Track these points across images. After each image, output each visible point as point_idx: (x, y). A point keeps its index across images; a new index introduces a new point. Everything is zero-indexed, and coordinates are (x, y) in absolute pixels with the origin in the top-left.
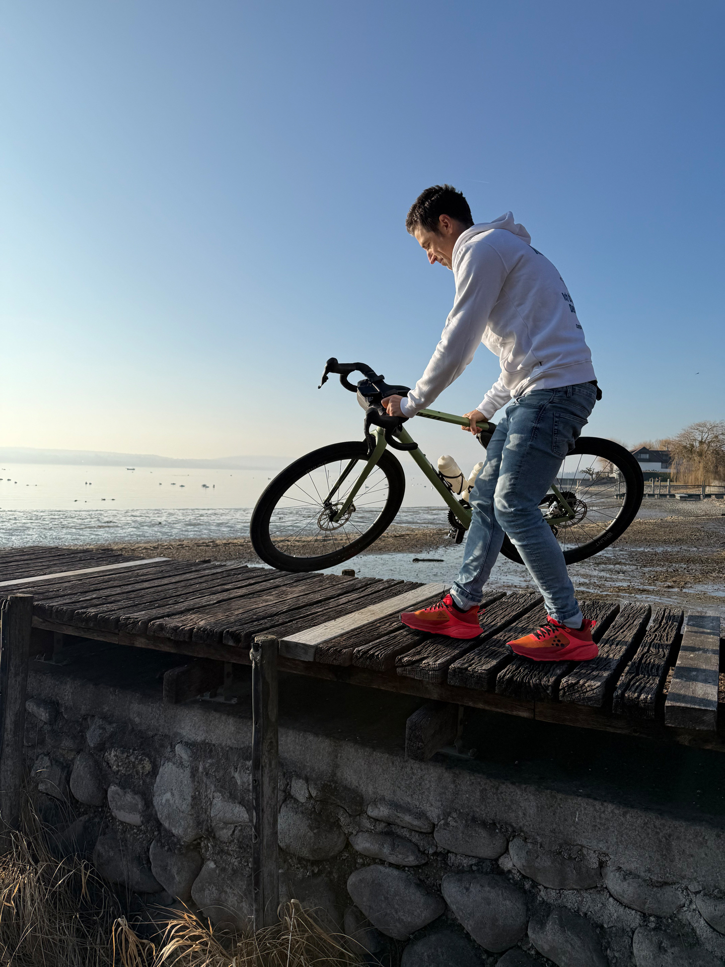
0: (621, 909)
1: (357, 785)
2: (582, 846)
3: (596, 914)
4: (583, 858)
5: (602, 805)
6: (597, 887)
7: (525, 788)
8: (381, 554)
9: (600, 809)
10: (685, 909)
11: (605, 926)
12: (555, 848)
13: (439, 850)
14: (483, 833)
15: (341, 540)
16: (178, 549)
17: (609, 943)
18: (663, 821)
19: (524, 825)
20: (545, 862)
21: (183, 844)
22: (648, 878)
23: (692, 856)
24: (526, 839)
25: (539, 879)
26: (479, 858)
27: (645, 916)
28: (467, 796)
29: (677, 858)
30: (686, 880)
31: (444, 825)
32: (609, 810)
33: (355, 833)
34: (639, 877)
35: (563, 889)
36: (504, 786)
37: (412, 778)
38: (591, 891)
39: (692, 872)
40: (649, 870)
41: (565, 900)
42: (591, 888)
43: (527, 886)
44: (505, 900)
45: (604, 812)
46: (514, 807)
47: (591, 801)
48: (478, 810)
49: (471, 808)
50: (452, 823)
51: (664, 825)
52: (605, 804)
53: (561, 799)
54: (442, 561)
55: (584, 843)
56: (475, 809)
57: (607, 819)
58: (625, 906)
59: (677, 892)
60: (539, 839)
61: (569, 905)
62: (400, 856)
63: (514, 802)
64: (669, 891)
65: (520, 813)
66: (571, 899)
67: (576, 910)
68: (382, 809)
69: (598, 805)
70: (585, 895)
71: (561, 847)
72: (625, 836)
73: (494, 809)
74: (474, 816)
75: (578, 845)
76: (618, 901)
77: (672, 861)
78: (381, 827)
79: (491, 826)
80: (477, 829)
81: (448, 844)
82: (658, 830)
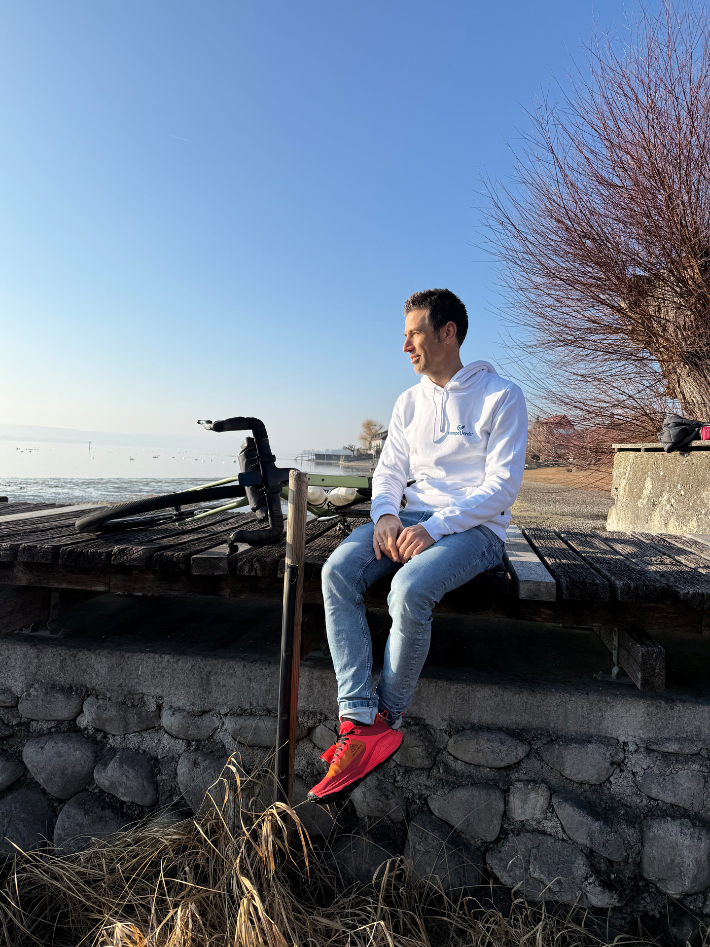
0: (172, 741)
2: (143, 694)
3: (152, 749)
4: (143, 703)
6: (155, 727)
7: (99, 653)
9: (159, 660)
10: (219, 730)
11: (159, 757)
12: (121, 699)
13: (23, 720)
14: (61, 697)
17: (160, 770)
18: (206, 662)
19: (96, 685)
20: (112, 712)
22: (191, 710)
24: (97, 696)
25: (108, 728)
26: (59, 721)
27: (189, 743)
28: (49, 667)
29: (214, 689)
30: (219, 706)
31: (26, 696)
32: (166, 660)
35: (127, 734)
36: (81, 654)
38: (150, 731)
39: (223, 699)
40: (193, 704)
42: (150, 729)
43: (99, 738)
44: (75, 751)
45: (161, 662)
46: (89, 670)
47: (152, 654)
48: (58, 678)
49: (52, 677)
50: (34, 693)
51: (206, 665)
53: (128, 657)
55: (145, 691)
56: (55, 677)
57: (164, 668)
58: (176, 738)
59: (213, 718)
60: (108, 695)
61: (131, 746)
63: (89, 666)
64: (206, 719)
65: (93, 675)
66: (133, 740)
67: (136, 749)
69: (157, 657)
71: (125, 698)
72: (176, 679)
73: (72, 675)
74: (54, 684)
75: (139, 694)
76: (170, 735)
77: (210, 693)
79: (68, 690)
80: (55, 694)
81: (29, 713)
82: (202, 670)
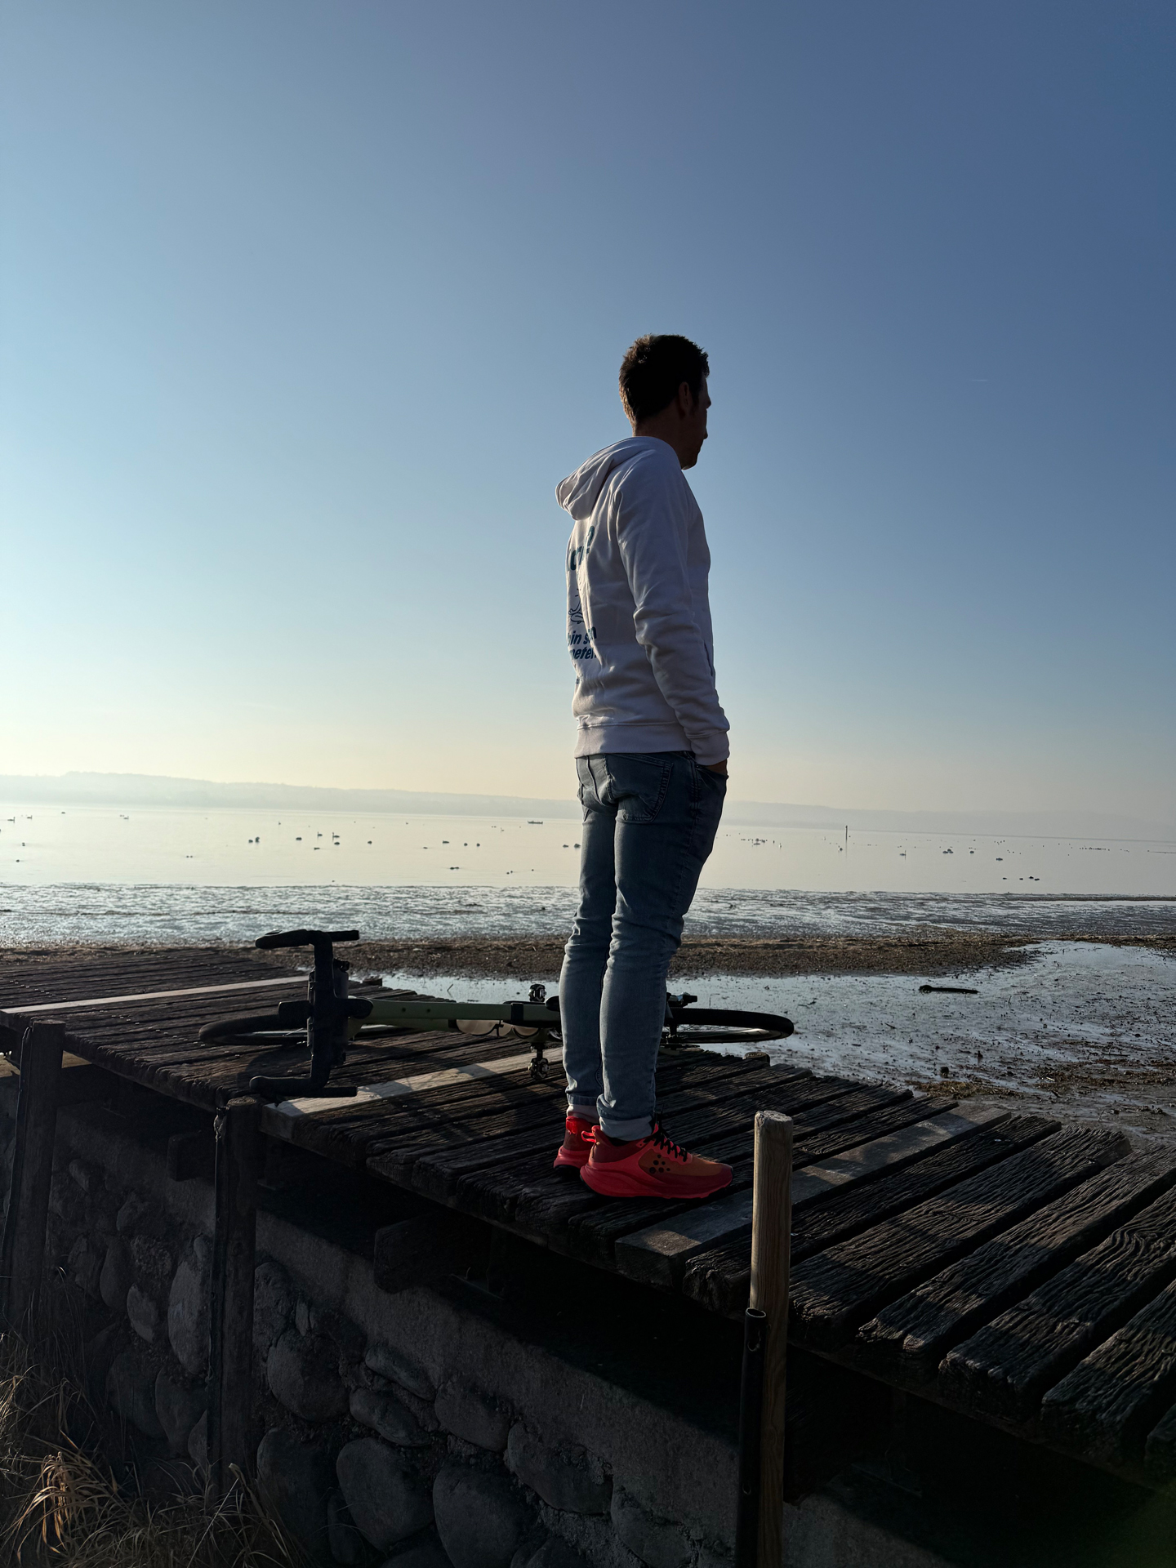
1: (363, 1320)
2: (586, 1448)
3: (596, 1554)
4: (585, 1464)
5: (611, 1388)
6: (602, 1515)
7: (532, 1351)
8: (868, 974)
9: (608, 1394)
12: (555, 1444)
14: (482, 1411)
15: (810, 947)
16: (543, 951)
18: (674, 1425)
19: (525, 1405)
20: (542, 1464)
21: (186, 1375)
22: (648, 1510)
23: (700, 1484)
24: (526, 1426)
25: (539, 1490)
26: (480, 1448)
28: (471, 1352)
29: (683, 1483)
30: (689, 1520)
31: (443, 1391)
32: (618, 1397)
33: (353, 1387)
34: (639, 1506)
35: (563, 1510)
36: (510, 1344)
37: (417, 1318)
38: (595, 1519)
39: (697, 1509)
40: (652, 1498)
41: (563, 1527)
42: (595, 1515)
43: (528, 1499)
44: (492, 1513)
45: (612, 1399)
46: (518, 1376)
47: (599, 1380)
48: (480, 1376)
49: (473, 1371)
50: (450, 1390)
51: (674, 1431)
52: (614, 1388)
53: (568, 1373)
54: (975, 992)
55: (588, 1443)
56: (477, 1373)
57: (614, 1411)
58: (629, 1551)
59: (682, 1538)
60: (540, 1430)
61: (567, 1535)
62: (388, 1429)
63: (519, 1370)
64: (671, 1536)
65: (523, 1387)
66: (570, 1526)
67: (573, 1543)
68: (380, 1358)
69: (606, 1387)
70: (589, 1523)
71: (560, 1445)
72: (630, 1440)
73: (497, 1377)
74: (475, 1383)
75: (579, 1445)
77: (677, 1488)
78: (379, 1384)
79: (491, 1402)
80: (476, 1403)
81: (447, 1420)
82: (667, 1437)
